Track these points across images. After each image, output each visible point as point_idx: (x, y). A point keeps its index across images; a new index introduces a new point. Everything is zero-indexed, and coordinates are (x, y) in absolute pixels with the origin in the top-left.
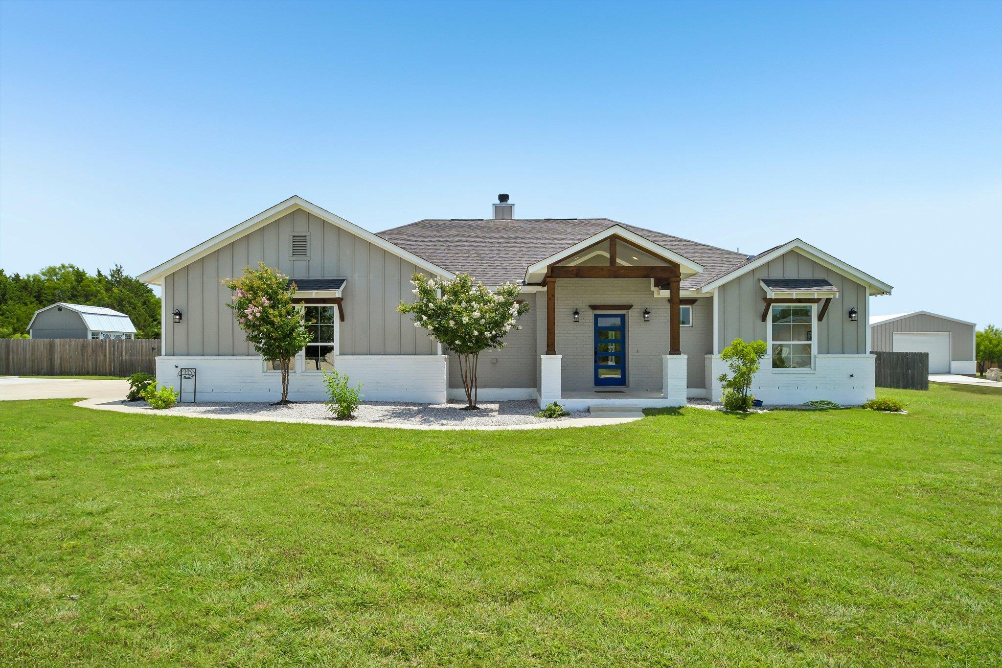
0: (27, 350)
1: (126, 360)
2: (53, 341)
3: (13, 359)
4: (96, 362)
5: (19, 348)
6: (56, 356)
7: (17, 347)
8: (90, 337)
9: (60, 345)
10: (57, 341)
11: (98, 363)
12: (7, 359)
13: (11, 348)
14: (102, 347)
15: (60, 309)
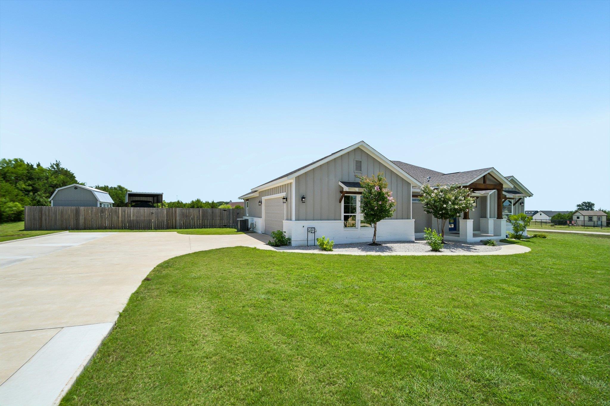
0: (57, 213)
1: (133, 220)
2: (79, 208)
3: (46, 220)
4: (112, 221)
5: (51, 212)
6: (81, 217)
7: (49, 212)
8: (99, 206)
9: (84, 210)
10: (82, 208)
11: (113, 221)
12: (41, 219)
13: (43, 212)
14: (116, 212)
15: (76, 188)
